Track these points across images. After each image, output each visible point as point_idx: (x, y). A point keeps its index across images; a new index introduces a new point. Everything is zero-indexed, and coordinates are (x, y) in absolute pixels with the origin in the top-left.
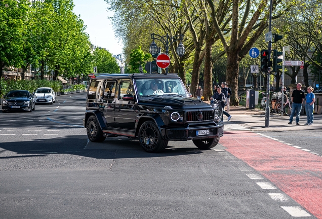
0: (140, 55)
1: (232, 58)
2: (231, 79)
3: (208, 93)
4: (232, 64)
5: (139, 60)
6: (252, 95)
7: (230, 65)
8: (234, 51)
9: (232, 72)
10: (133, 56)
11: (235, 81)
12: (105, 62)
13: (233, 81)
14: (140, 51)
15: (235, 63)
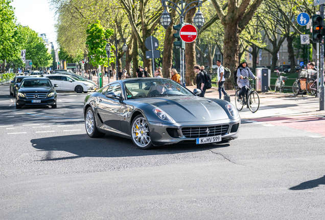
0: (100, 31)
1: (231, 29)
2: (230, 56)
3: (191, 76)
4: (231, 38)
5: (99, 37)
6: (265, 75)
7: (228, 39)
8: (233, 21)
9: (231, 47)
10: (90, 33)
11: (236, 59)
12: (32, 44)
13: (233, 59)
14: (99, 26)
15: (235, 36)
